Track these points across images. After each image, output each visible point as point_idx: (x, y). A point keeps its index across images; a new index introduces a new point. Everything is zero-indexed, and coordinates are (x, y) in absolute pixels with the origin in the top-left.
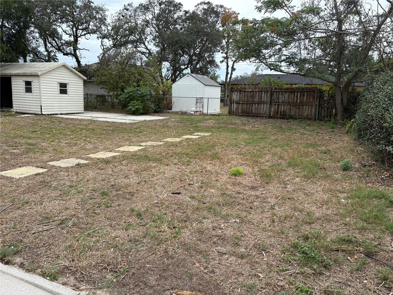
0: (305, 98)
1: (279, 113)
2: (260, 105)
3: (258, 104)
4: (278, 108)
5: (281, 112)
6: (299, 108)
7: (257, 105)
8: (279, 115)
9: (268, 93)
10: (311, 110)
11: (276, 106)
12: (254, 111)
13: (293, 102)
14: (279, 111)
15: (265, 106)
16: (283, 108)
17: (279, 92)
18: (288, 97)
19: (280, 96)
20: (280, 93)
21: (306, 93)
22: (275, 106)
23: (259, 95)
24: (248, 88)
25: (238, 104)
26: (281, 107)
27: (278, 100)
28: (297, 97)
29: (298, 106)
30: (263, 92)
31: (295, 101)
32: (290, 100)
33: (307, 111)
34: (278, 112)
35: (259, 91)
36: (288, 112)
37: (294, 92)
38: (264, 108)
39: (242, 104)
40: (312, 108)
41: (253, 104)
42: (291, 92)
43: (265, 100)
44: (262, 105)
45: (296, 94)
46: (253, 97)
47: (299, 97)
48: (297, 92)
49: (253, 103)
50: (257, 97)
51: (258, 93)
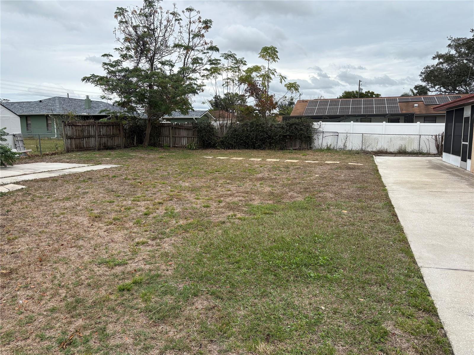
0: (115, 130)
1: (102, 145)
2: (89, 138)
7: (87, 139)
8: (102, 147)
9: (94, 127)
10: (119, 140)
12: (85, 146)
14: (102, 143)
15: (93, 140)
16: (103, 140)
18: (106, 130)
20: (101, 127)
21: (115, 127)
22: (99, 139)
23: (87, 129)
25: (71, 140)
27: (101, 133)
29: (112, 138)
30: (90, 126)
31: (110, 134)
32: (107, 133)
33: (116, 141)
35: (87, 125)
36: (107, 143)
37: (109, 126)
38: (93, 142)
39: (75, 138)
40: (119, 138)
41: (83, 138)
42: (107, 126)
43: (93, 134)
44: (91, 138)
45: (110, 128)
46: (82, 131)
47: (112, 130)
48: (111, 126)
50: (86, 131)
51: (86, 127)
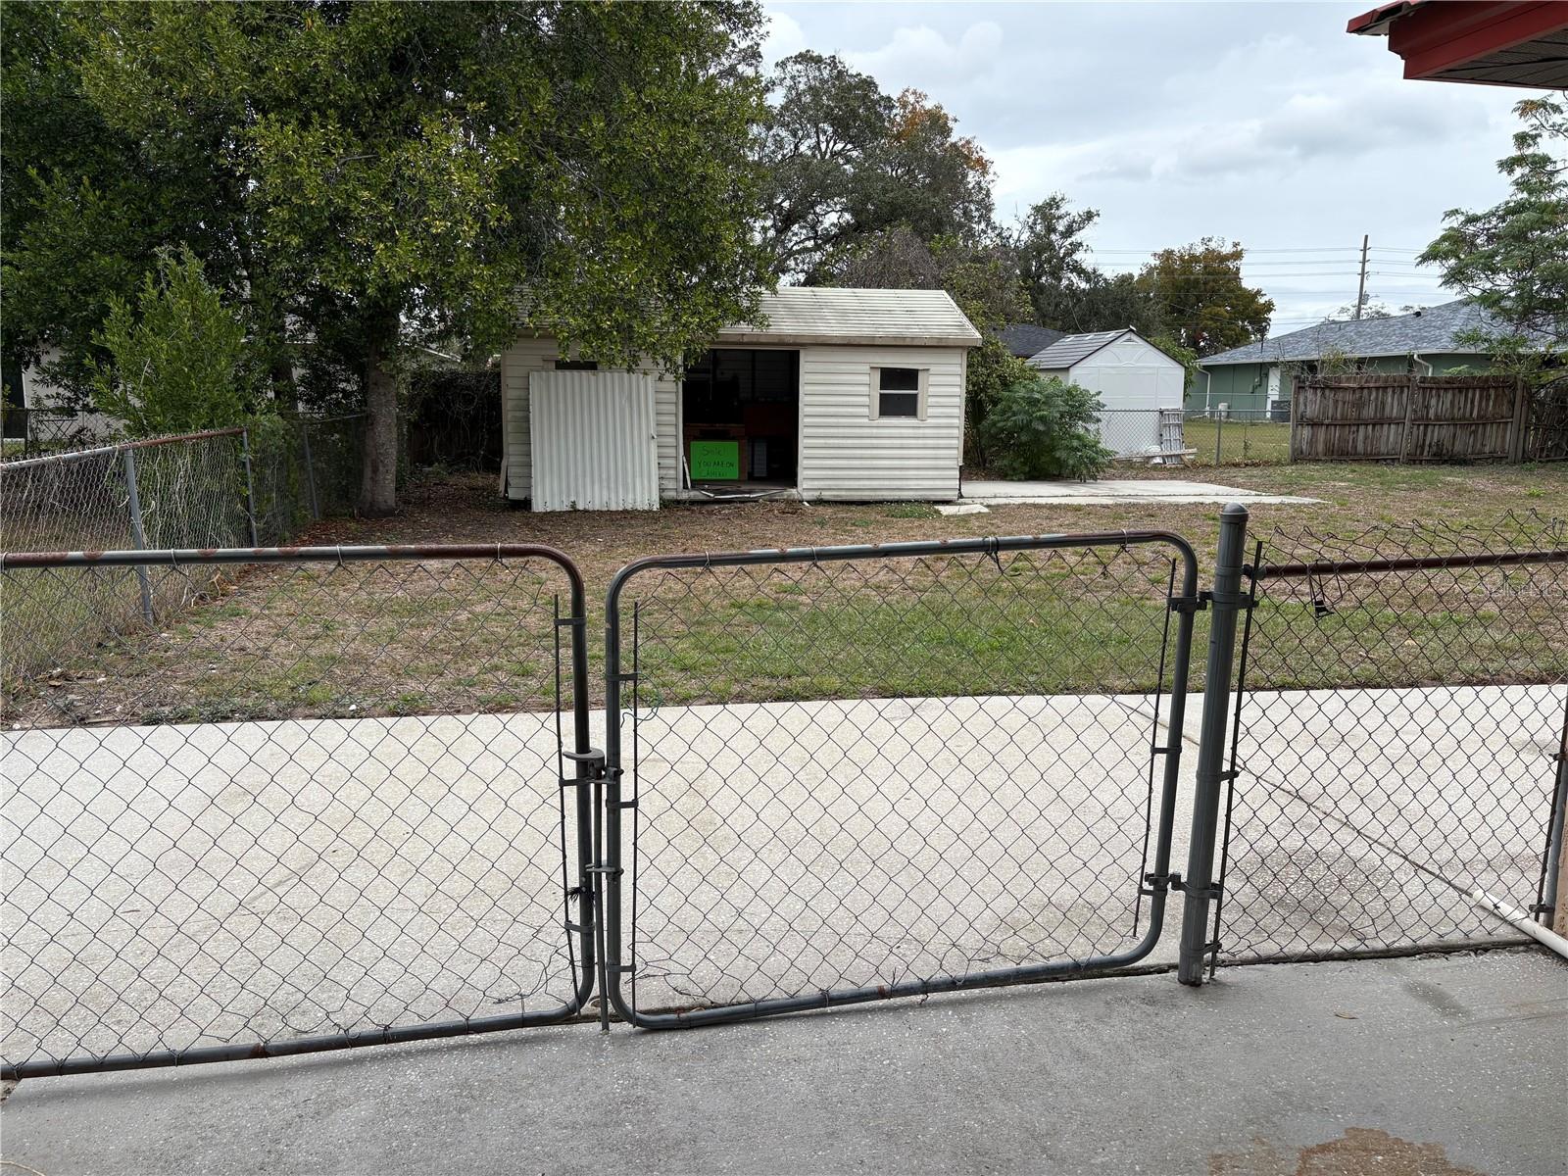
0: (1491, 403)
1: (1427, 448)
2: (1378, 427)
3: (1374, 425)
4: (1425, 435)
5: (1430, 446)
6: (1475, 432)
7: (1370, 428)
8: (1425, 453)
9: (1402, 392)
10: (1504, 437)
11: (1422, 428)
12: (1360, 447)
13: (1463, 418)
14: (1427, 443)
15: (1392, 432)
16: (1436, 434)
17: (1431, 389)
18: (1452, 403)
19: (1433, 402)
20: (1434, 392)
21: (1492, 392)
22: (1418, 429)
23: (1377, 398)
24: (1348, 380)
25: (1315, 428)
26: (1433, 432)
27: (1428, 413)
28: (1472, 402)
29: (1473, 427)
30: (1390, 391)
31: (1468, 414)
32: (1456, 410)
33: (1492, 439)
34: (1423, 447)
35: (1377, 388)
36: (1447, 444)
37: (1467, 389)
38: (1390, 437)
39: (1327, 425)
40: (1505, 430)
41: (1358, 425)
42: (1460, 390)
43: (1394, 415)
44: (1386, 427)
45: (1470, 395)
46: (1359, 405)
47: (1476, 403)
48: (1474, 389)
49: (1360, 423)
50: (1373, 406)
51: (1374, 393)
